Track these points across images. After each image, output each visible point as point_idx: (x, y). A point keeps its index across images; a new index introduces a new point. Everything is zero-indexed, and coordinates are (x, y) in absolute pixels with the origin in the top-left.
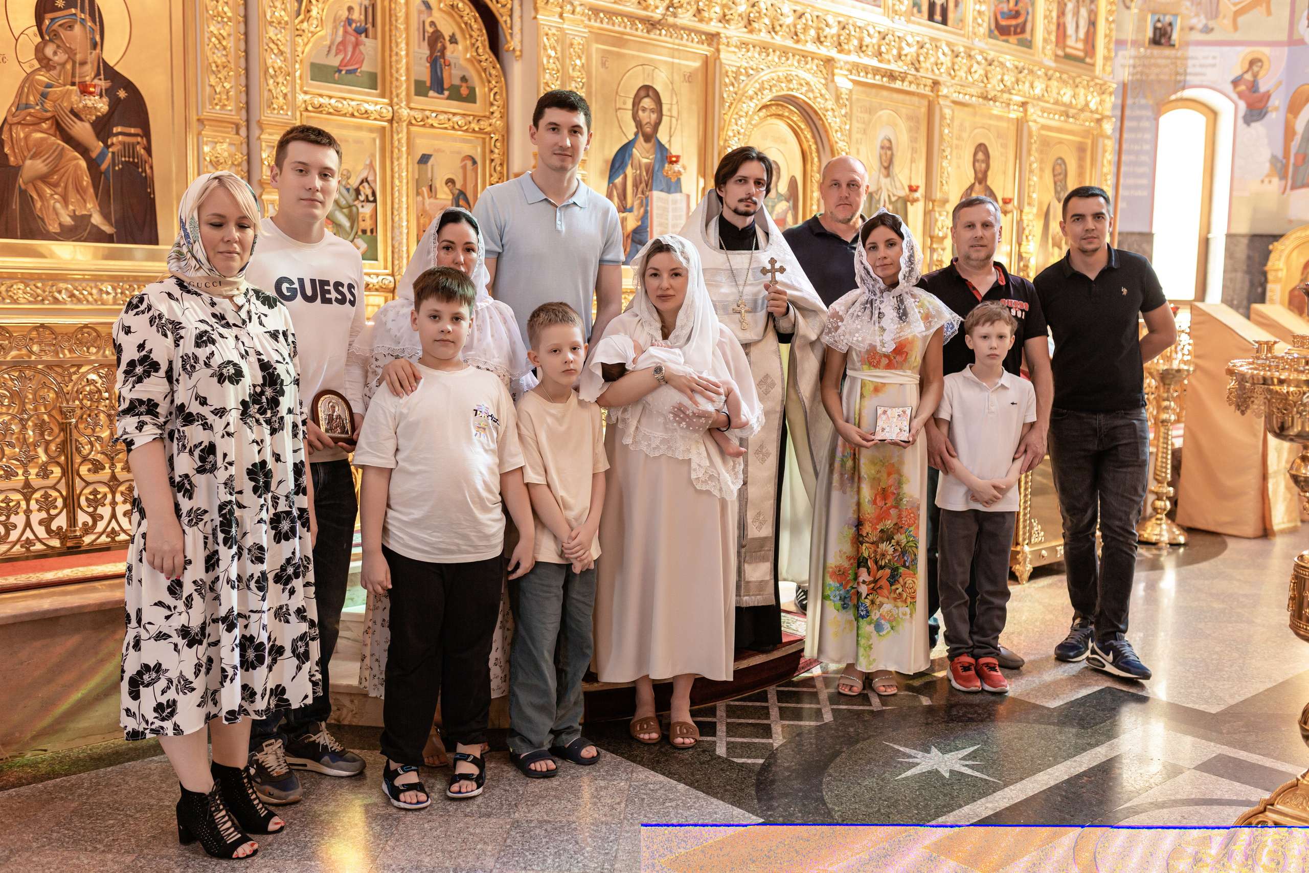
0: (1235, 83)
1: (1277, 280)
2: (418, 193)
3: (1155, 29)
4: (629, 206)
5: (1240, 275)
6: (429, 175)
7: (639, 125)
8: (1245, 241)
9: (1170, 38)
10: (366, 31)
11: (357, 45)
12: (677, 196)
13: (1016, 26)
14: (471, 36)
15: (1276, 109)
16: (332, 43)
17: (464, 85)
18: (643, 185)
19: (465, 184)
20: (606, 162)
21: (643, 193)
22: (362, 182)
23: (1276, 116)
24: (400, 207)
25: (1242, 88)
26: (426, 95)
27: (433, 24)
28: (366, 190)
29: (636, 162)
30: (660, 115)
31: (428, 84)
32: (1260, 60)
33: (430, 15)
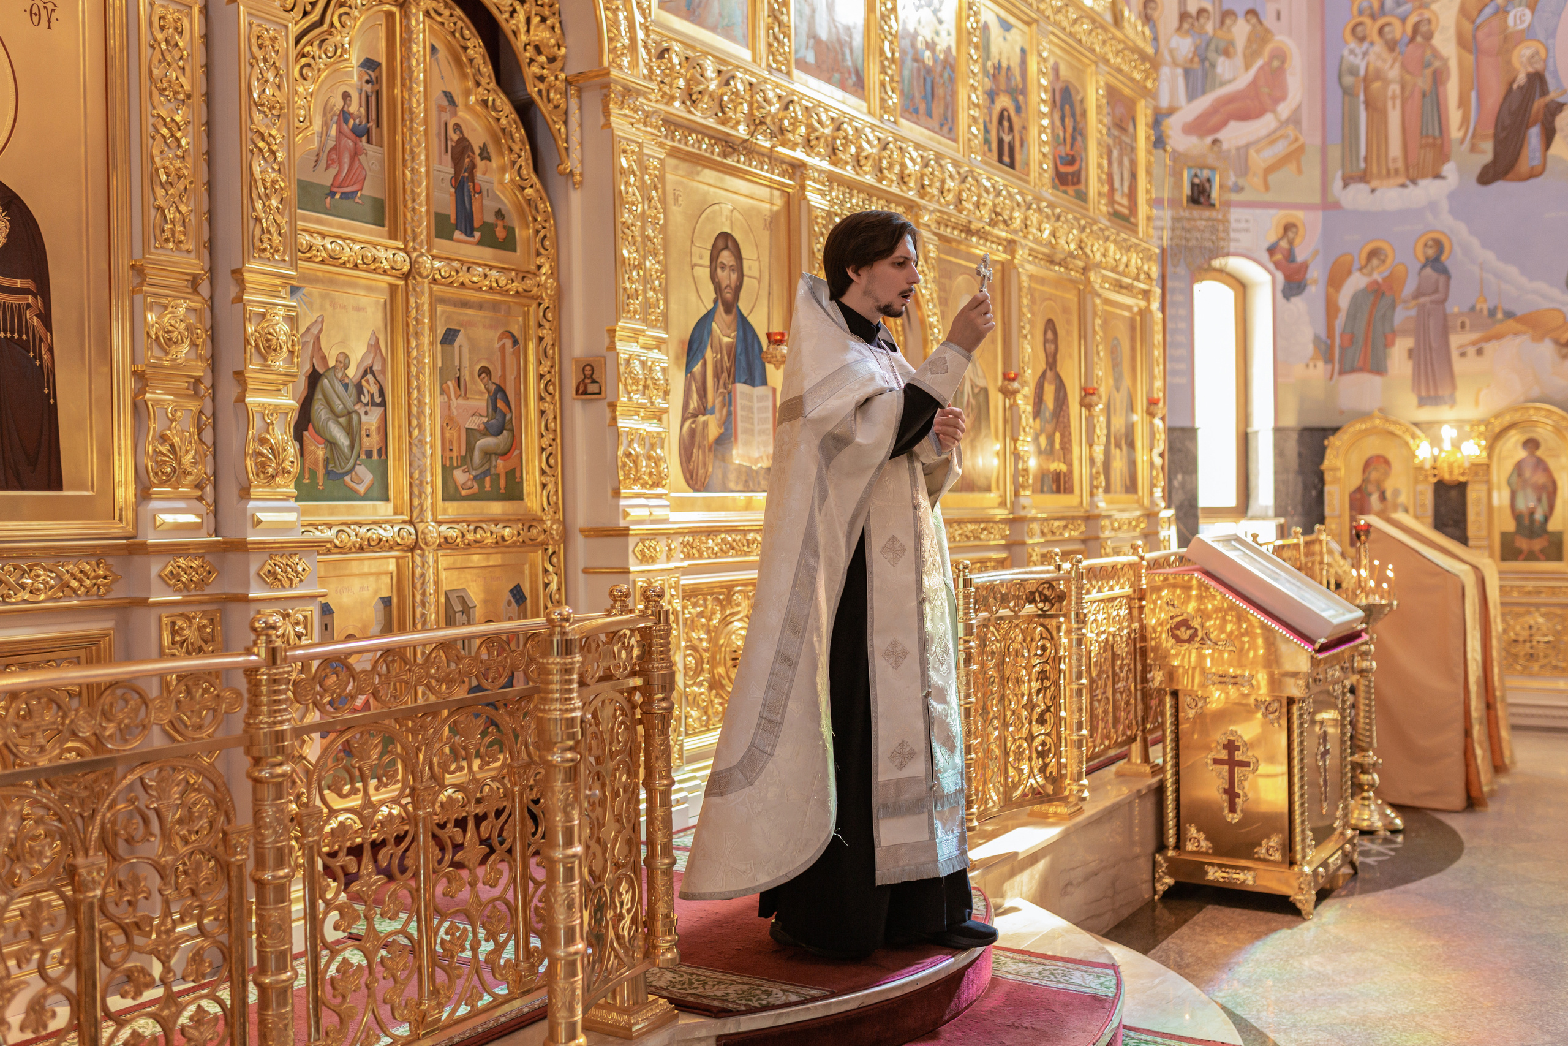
0: (1271, 250)
1: (1336, 480)
2: (442, 392)
3: (1193, 185)
4: (710, 405)
5: (1291, 477)
6: (457, 363)
7: (718, 288)
8: (1294, 436)
9: (1209, 196)
10: (368, 132)
11: (355, 154)
12: (760, 390)
13: (1073, 174)
14: (511, 150)
15: (1315, 282)
16: (321, 148)
17: (500, 223)
18: (725, 374)
19: (503, 376)
20: (682, 342)
21: (725, 387)
22: (365, 373)
23: (1315, 290)
24: (421, 413)
25: (1279, 256)
26: (450, 238)
27: (457, 127)
28: (371, 387)
29: (716, 342)
30: (741, 276)
31: (453, 220)
32: (1294, 225)
33: (455, 114)
